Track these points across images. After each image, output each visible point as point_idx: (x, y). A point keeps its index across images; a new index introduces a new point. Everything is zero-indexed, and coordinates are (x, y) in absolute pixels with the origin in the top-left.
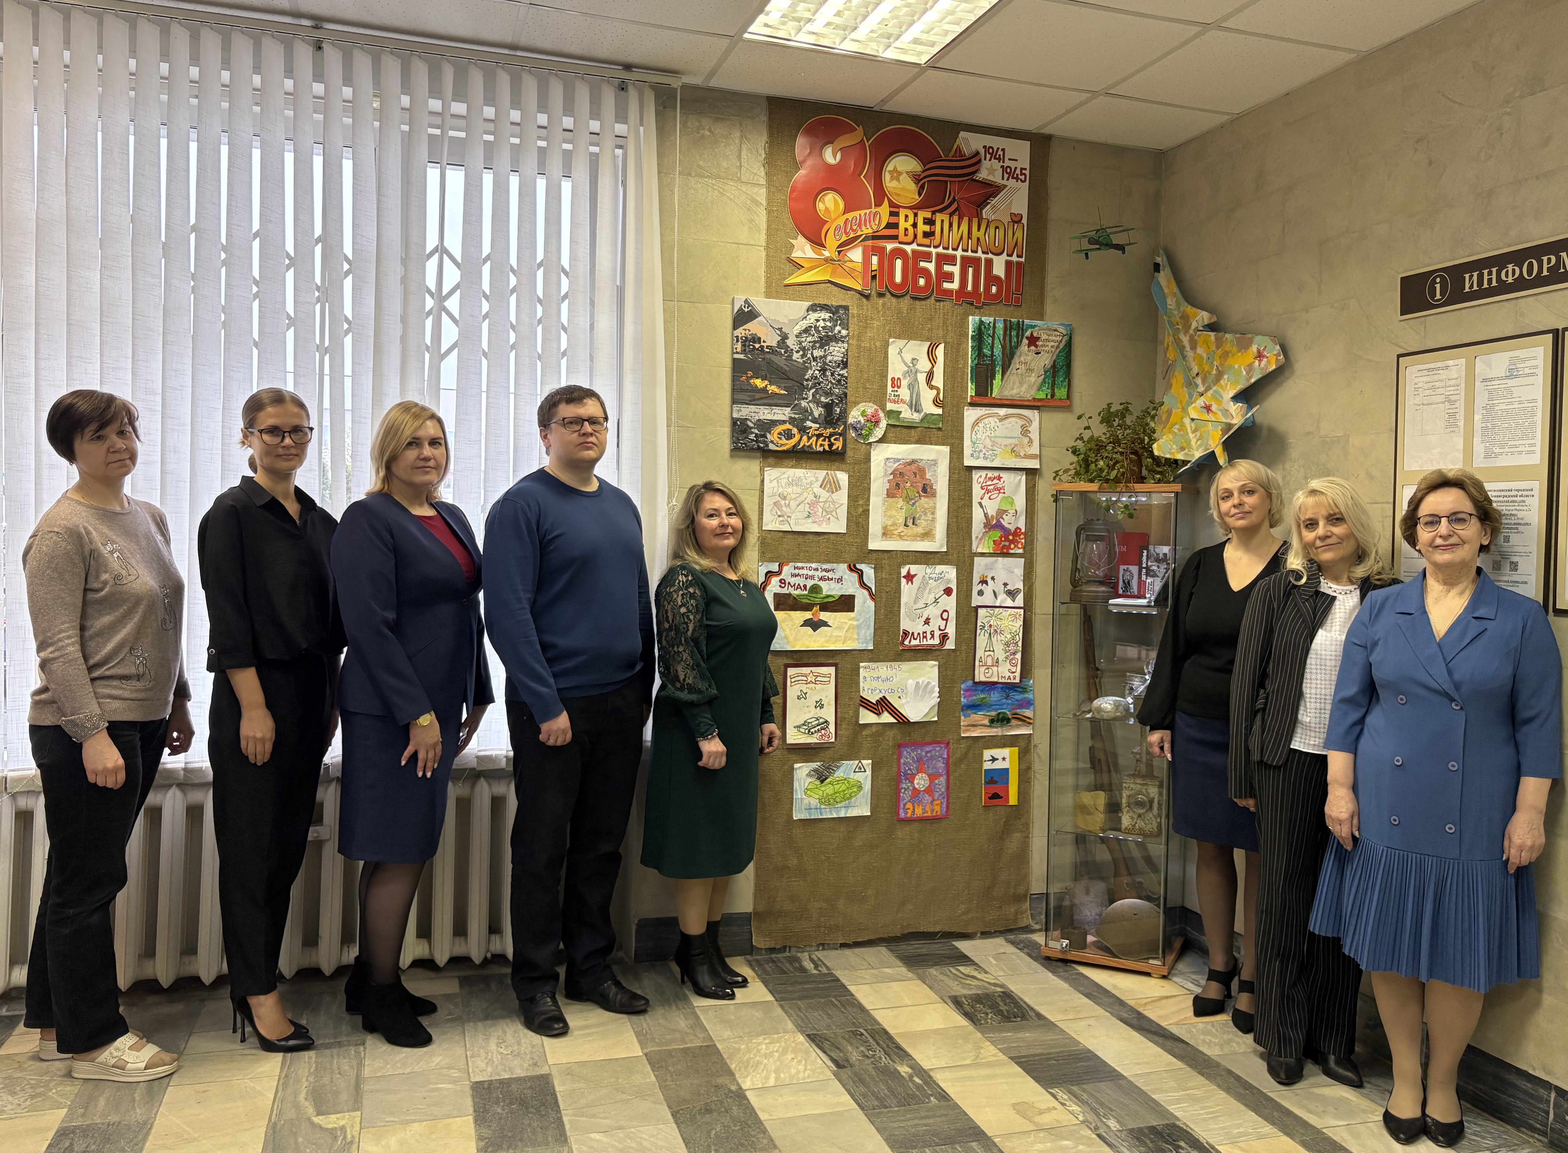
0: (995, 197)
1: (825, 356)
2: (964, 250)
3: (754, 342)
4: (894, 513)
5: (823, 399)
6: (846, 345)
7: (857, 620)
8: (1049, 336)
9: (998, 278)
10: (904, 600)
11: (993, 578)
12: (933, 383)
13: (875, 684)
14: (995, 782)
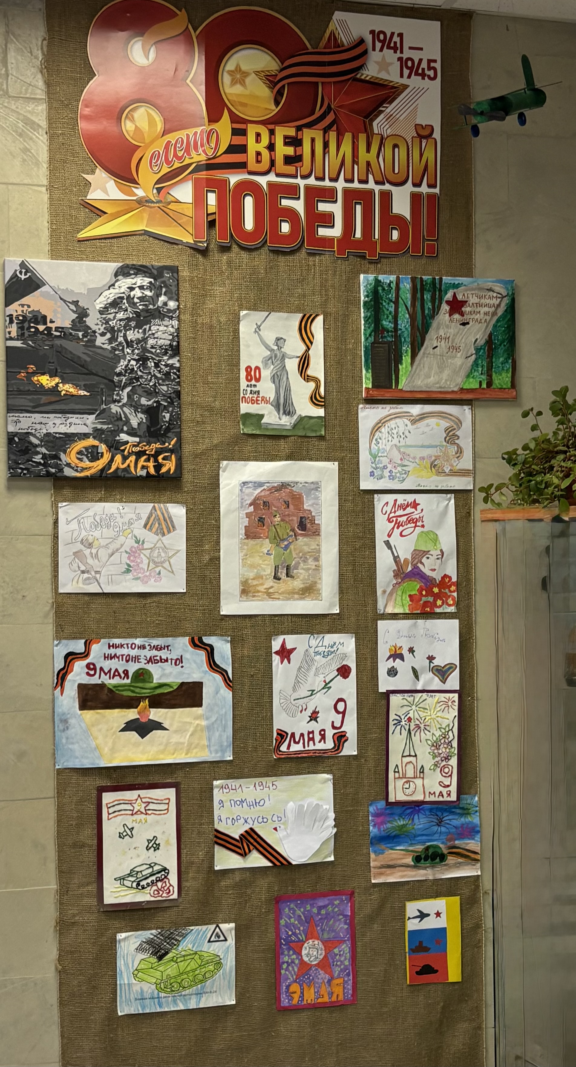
0: (390, 103)
1: (145, 340)
2: (346, 181)
3: (38, 323)
4: (257, 560)
5: (144, 401)
6: (175, 323)
7: (207, 719)
8: (481, 298)
9: (400, 219)
10: (277, 686)
11: (411, 650)
12: (309, 372)
13: (237, 811)
14: (426, 949)
